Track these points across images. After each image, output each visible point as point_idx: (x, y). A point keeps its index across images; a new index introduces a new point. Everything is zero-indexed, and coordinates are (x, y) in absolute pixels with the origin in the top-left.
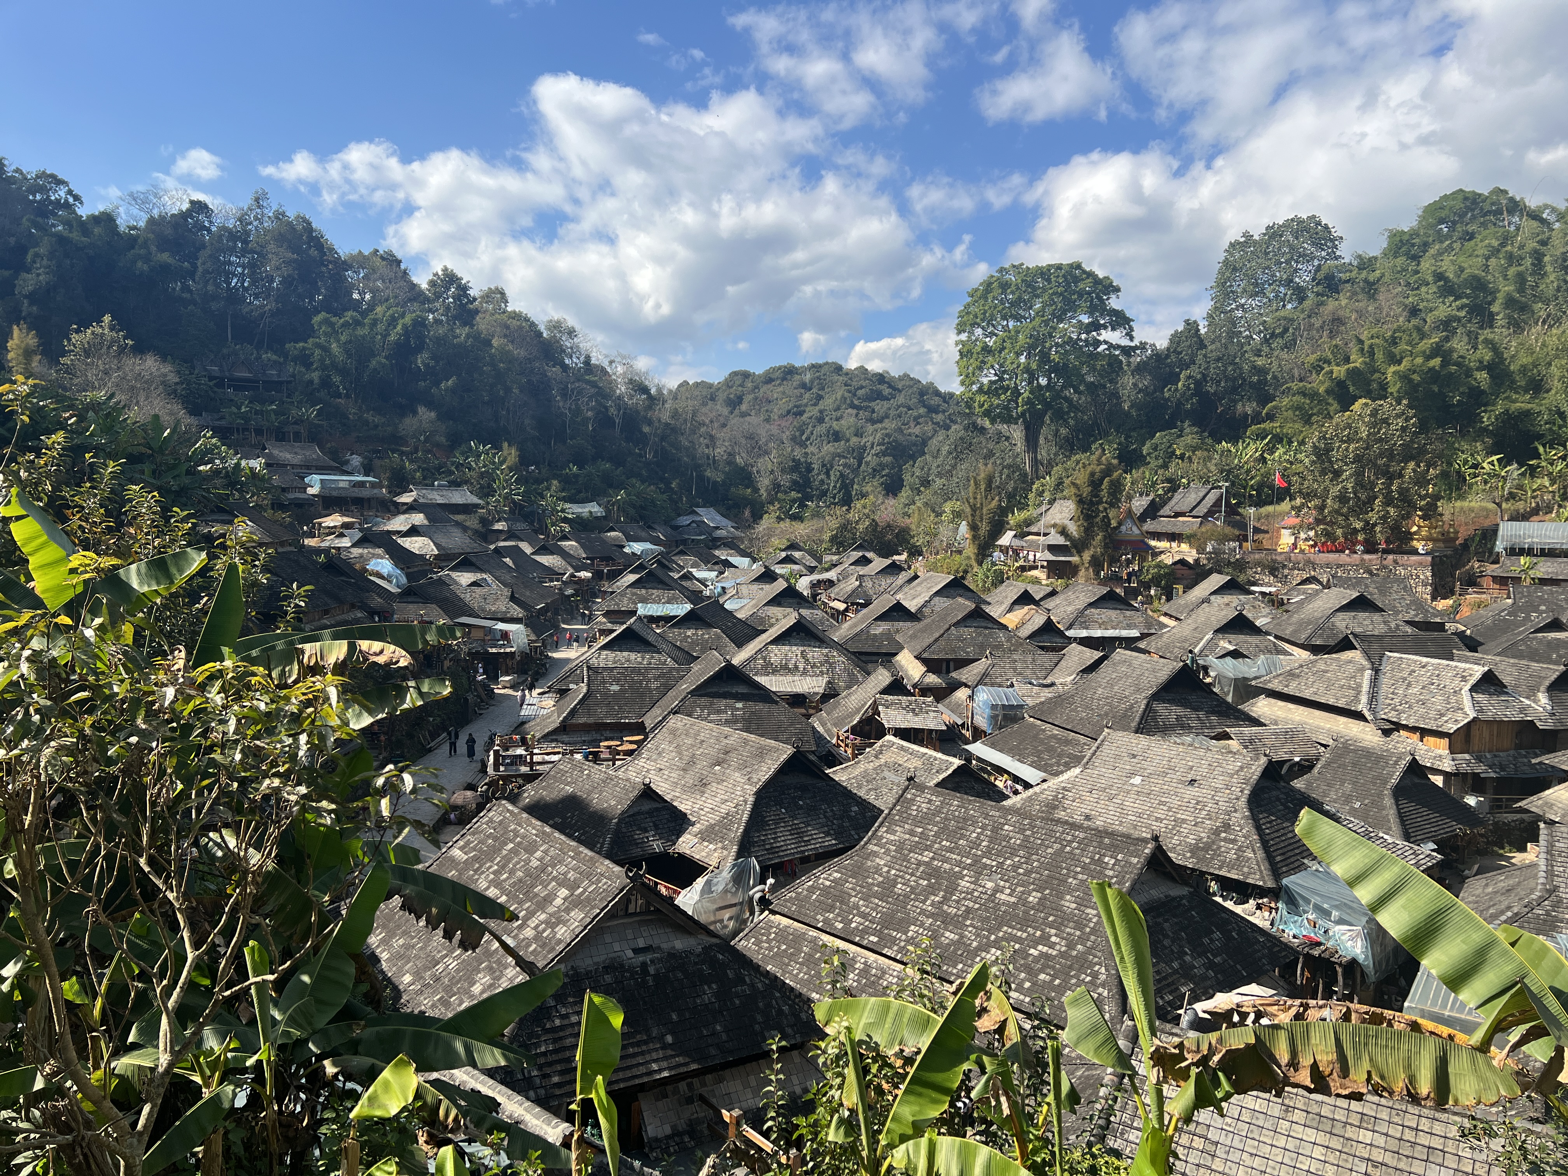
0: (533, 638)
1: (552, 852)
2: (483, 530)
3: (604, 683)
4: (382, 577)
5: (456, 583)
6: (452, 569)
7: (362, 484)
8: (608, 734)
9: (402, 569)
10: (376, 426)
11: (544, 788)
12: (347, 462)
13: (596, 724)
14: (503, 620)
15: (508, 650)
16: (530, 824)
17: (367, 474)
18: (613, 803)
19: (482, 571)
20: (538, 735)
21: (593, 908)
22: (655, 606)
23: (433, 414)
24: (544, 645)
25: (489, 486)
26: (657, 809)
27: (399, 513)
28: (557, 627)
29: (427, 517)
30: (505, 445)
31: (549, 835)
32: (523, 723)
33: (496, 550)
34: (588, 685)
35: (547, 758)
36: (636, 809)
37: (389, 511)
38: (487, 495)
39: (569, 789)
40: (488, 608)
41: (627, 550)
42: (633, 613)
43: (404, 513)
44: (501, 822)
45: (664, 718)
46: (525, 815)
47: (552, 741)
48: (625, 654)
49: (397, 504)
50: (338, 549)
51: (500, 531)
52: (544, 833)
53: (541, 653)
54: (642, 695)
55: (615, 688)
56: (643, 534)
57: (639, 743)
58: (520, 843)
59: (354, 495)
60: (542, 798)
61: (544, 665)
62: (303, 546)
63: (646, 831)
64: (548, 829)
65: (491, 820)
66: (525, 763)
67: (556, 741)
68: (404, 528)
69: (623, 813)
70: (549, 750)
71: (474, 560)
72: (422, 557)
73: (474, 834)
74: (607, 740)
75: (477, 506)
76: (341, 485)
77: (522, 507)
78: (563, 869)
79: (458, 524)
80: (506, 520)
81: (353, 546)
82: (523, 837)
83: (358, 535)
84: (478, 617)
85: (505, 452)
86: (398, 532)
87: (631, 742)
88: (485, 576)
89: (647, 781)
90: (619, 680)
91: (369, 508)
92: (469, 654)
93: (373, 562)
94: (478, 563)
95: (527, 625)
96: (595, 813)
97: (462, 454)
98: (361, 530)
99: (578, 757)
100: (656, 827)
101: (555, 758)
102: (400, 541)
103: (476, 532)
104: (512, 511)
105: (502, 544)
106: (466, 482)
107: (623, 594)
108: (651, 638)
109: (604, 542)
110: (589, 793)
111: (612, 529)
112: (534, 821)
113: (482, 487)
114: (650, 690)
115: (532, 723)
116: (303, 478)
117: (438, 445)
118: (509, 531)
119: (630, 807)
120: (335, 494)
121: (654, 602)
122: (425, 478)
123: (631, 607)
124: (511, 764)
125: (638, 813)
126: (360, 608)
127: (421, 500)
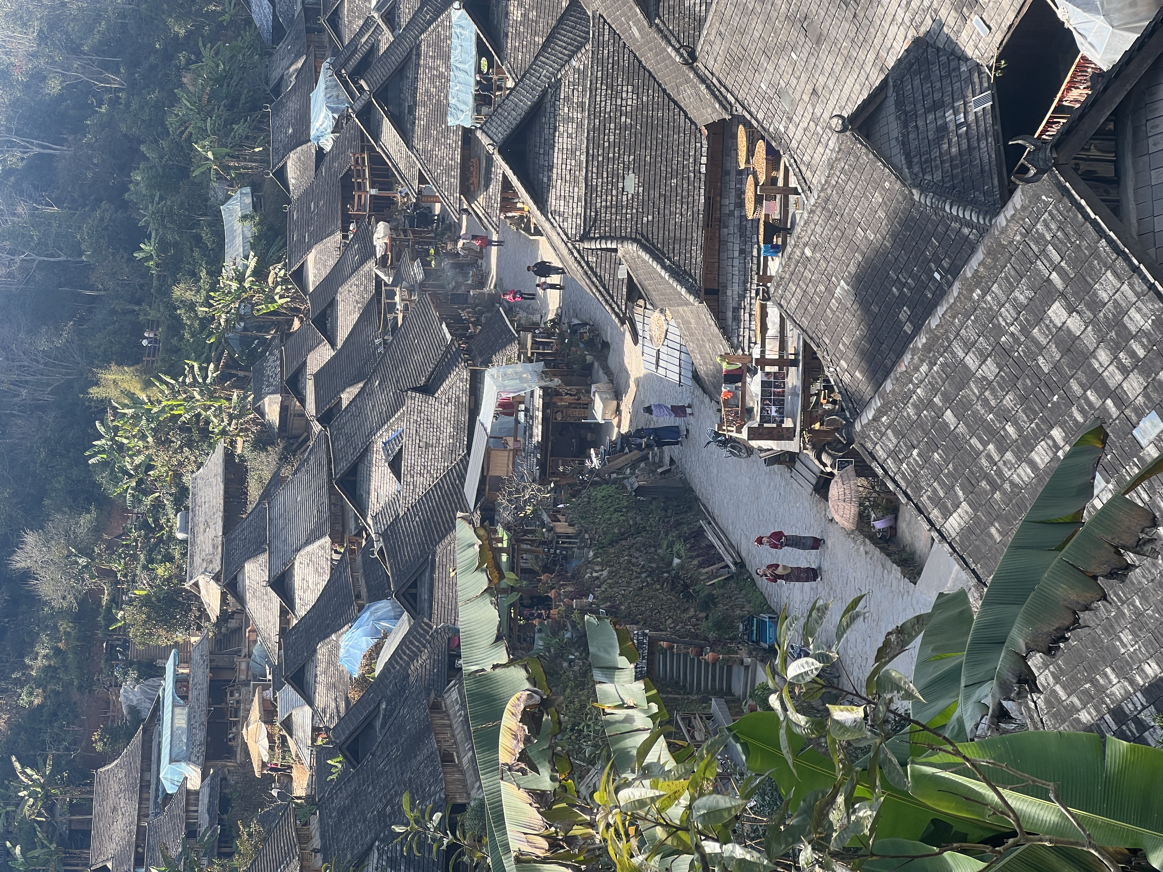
0: (513, 349)
1: (970, 333)
2: (281, 444)
3: (619, 206)
4: (377, 649)
5: (392, 503)
6: (362, 508)
7: (180, 682)
8: (729, 202)
9: (361, 608)
10: (57, 651)
11: (836, 341)
12: (134, 710)
13: (707, 225)
14: (474, 409)
15: (538, 402)
16: (908, 376)
17: (160, 672)
18: (878, 198)
19: (366, 451)
20: (724, 347)
21: (1095, 253)
22: (454, 88)
23: (30, 538)
24: (531, 327)
25: (185, 428)
26: (899, 104)
27: (242, 611)
28: (494, 299)
29: (252, 554)
30: (95, 392)
31: (933, 340)
32: (696, 377)
33: (325, 419)
34: (622, 239)
35: (773, 330)
36: (896, 150)
37: (238, 630)
38: (205, 433)
39: (842, 288)
40: (446, 441)
41: (327, 144)
42: (468, 135)
43: (241, 600)
44: (900, 435)
45: (703, 80)
46: (888, 386)
47: (737, 319)
48: (557, 158)
49: (224, 617)
50: (316, 730)
51: (284, 409)
52: (928, 348)
53: (548, 334)
54: (650, 126)
55: (631, 182)
56: (293, 105)
57: (753, 137)
58: (947, 399)
59: (204, 698)
60: (857, 345)
61: (574, 329)
62: (309, 798)
63: (943, 129)
64: (921, 341)
65: (893, 454)
66: (780, 376)
67: (736, 310)
68: (275, 601)
69: (900, 177)
70: (756, 325)
71: (344, 465)
72: (336, 570)
73: (919, 489)
74: (741, 205)
75: (229, 456)
76: (182, 722)
77: (232, 363)
78: (1007, 313)
79: (267, 494)
80: (259, 397)
81: (310, 702)
82: (935, 391)
83: (288, 693)
84: (465, 462)
85: (112, 393)
86: (284, 613)
87: (751, 152)
88: (378, 445)
89: (836, 123)
90: (614, 174)
91: (232, 669)
92: (543, 480)
93: (345, 666)
94: (352, 457)
95: (487, 363)
96: (895, 236)
97: (116, 481)
98: (278, 687)
99: (774, 266)
100: (938, 106)
101: (773, 314)
102: (302, 609)
103: (283, 459)
104: (241, 384)
105: (311, 407)
106: (178, 476)
107: (425, 157)
108: (526, 102)
109: (308, 194)
110: (852, 247)
111: (281, 174)
112: (902, 368)
113: (190, 444)
114: (640, 108)
115: (698, 361)
116: (168, 797)
117: (97, 530)
118: (283, 391)
119: (889, 162)
120: (200, 735)
121: (444, 88)
122: (169, 558)
123: (455, 140)
124: (780, 403)
125: (904, 144)
126: (440, 693)
127: (217, 566)
